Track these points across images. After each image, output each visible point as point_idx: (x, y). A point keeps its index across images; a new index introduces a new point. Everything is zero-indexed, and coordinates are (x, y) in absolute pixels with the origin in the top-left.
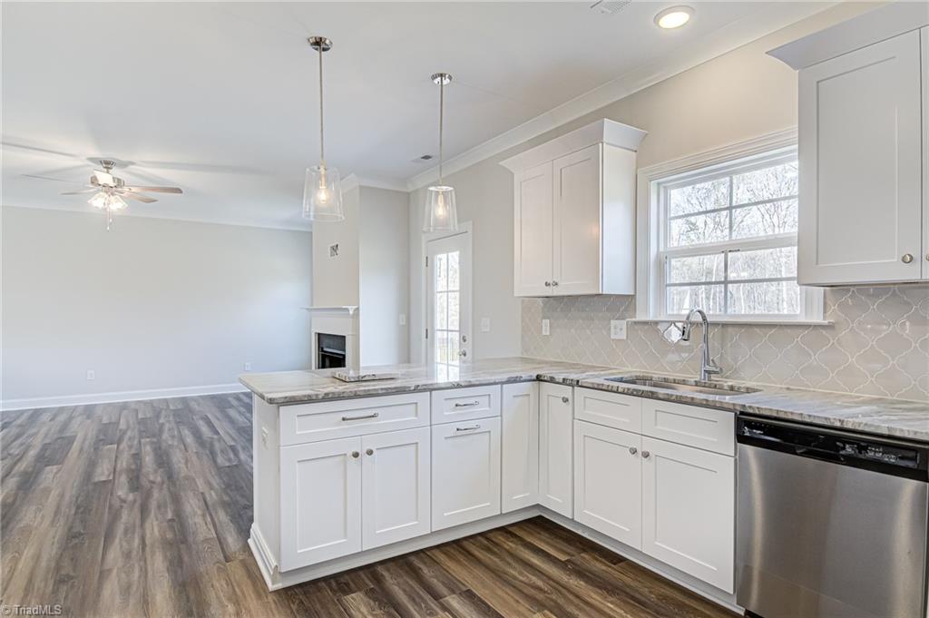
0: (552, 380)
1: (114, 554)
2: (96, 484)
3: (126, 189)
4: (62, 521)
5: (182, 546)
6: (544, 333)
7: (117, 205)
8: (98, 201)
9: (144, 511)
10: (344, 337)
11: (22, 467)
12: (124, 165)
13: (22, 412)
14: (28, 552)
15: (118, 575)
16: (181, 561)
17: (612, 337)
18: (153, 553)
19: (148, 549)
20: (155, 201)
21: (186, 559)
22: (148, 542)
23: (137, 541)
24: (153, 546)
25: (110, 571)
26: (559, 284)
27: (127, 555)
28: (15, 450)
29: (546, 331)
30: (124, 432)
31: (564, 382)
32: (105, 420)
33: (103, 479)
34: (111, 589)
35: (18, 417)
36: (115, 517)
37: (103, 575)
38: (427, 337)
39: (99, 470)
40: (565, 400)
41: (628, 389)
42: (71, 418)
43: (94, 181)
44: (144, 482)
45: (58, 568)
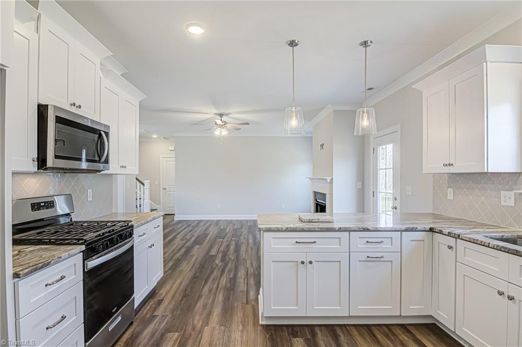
0: (441, 232)
1: (206, 288)
2: (210, 256)
3: (228, 125)
4: (194, 270)
5: (232, 292)
6: (449, 198)
7: (224, 133)
8: (217, 132)
9: (223, 272)
10: (325, 194)
11: (188, 244)
12: (227, 115)
13: (195, 221)
14: (179, 281)
15: (204, 299)
16: (229, 297)
17: (502, 204)
18: (220, 292)
19: (218, 290)
20: (240, 129)
21: (231, 298)
22: (220, 286)
23: (216, 285)
24: (221, 288)
25: (202, 296)
26: (454, 165)
27: (210, 291)
28: (188, 237)
29: (450, 196)
30: (227, 234)
31: (449, 234)
32: (222, 228)
33: (213, 254)
34: (200, 304)
35: (193, 223)
36: (212, 272)
37: (200, 297)
38: (373, 196)
39: (213, 250)
40: (450, 247)
41: (498, 246)
42: (210, 225)
43: (216, 123)
44: (227, 259)
45: (186, 290)
